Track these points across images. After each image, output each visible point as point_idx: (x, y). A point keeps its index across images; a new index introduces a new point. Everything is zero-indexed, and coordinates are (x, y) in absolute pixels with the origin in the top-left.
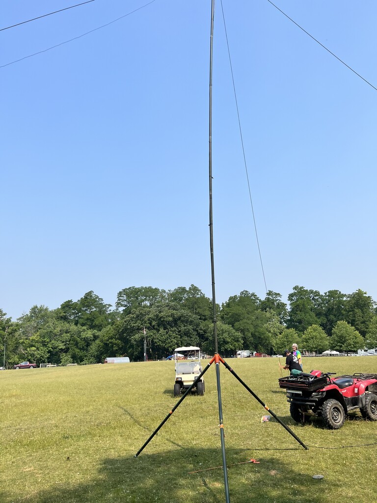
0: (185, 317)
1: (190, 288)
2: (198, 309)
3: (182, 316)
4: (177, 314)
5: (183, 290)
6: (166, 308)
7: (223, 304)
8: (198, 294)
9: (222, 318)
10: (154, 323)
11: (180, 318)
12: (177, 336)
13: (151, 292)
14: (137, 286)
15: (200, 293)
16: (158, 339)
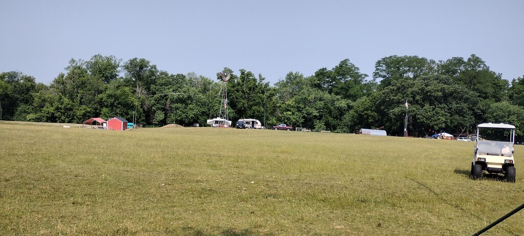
0: (458, 93)
1: (469, 60)
2: (478, 85)
3: (455, 91)
4: (449, 88)
5: (459, 61)
6: (435, 82)
7: (514, 80)
8: (479, 67)
9: (511, 97)
10: (418, 97)
11: (451, 94)
12: (446, 113)
13: (416, 63)
14: (399, 55)
15: (482, 66)
16: (421, 115)
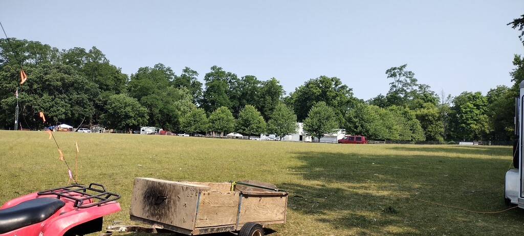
0: (79, 84)
1: (91, 51)
2: (99, 77)
3: (76, 82)
4: (69, 79)
6: (55, 71)
7: (132, 75)
9: (129, 90)
11: (72, 84)
12: (66, 104)
15: (103, 59)
